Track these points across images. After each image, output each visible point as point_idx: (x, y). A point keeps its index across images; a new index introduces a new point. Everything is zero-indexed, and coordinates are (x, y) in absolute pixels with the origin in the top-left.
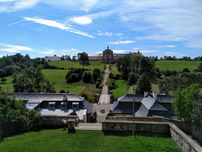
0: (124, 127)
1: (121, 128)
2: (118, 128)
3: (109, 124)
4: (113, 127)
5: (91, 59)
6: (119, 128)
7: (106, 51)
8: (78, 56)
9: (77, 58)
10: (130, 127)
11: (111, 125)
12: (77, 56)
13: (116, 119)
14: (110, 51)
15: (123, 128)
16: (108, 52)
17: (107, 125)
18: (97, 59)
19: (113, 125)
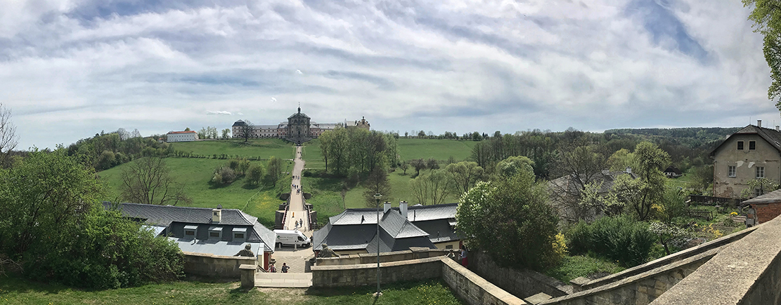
0: (359, 276)
1: (352, 279)
2: (346, 280)
3: (328, 274)
4: (335, 280)
5: (263, 134)
6: (349, 280)
7: (294, 116)
8: (234, 130)
9: (230, 135)
10: (370, 276)
11: (332, 275)
12: (231, 129)
13: (338, 263)
14: (304, 117)
15: (356, 279)
16: (299, 120)
17: (323, 276)
18: (275, 135)
19: (336, 275)
